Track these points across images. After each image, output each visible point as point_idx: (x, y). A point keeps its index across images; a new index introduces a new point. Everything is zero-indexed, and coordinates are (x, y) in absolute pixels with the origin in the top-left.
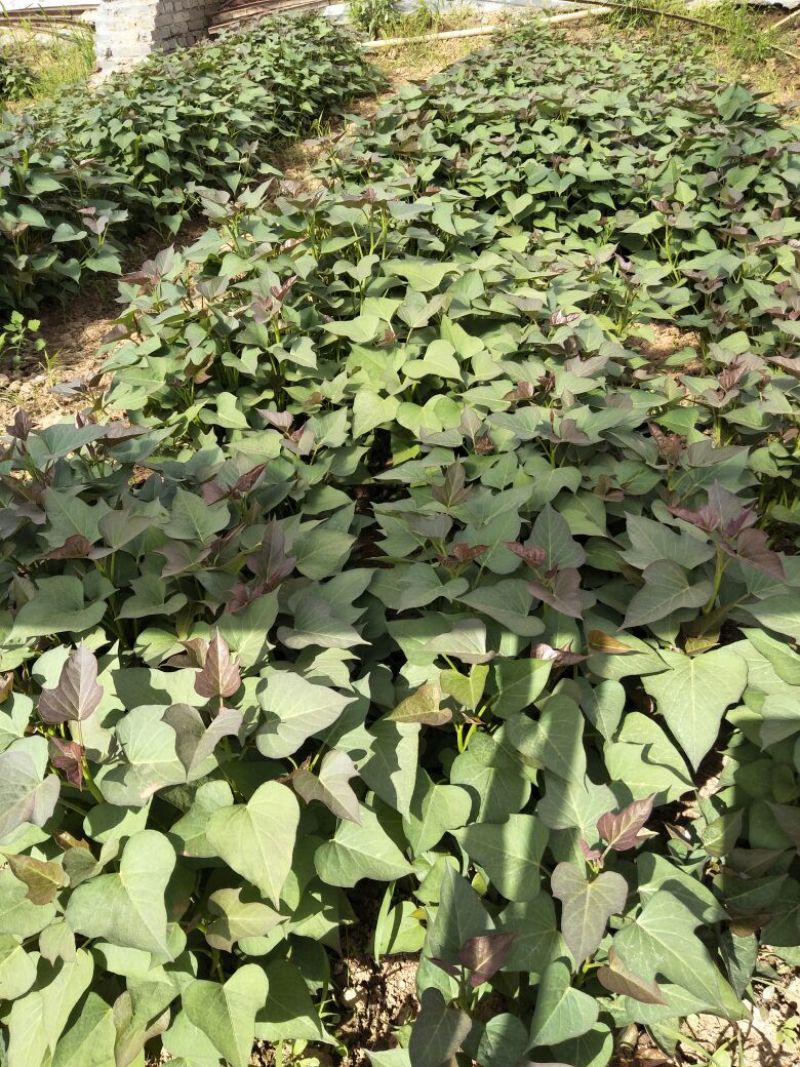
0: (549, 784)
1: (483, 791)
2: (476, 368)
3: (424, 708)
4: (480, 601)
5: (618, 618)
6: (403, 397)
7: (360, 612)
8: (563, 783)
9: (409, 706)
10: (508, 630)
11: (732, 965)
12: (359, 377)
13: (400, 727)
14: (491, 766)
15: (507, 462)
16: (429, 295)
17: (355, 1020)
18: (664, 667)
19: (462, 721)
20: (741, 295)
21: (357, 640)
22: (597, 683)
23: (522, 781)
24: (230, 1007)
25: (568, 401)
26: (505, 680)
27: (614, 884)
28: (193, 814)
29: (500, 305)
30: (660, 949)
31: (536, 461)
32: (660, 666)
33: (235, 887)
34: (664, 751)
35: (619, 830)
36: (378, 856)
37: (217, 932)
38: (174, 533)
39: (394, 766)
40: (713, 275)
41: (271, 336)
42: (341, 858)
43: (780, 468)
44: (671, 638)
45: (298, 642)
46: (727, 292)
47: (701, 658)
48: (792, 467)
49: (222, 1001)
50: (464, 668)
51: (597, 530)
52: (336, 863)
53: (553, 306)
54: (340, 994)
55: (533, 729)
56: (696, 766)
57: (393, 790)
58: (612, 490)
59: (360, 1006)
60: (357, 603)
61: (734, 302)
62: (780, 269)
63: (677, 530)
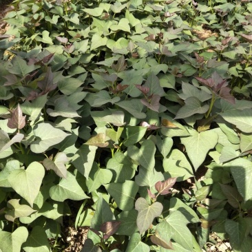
0: (140, 170)
1: (118, 171)
2: (137, 29)
3: (99, 141)
4: (124, 105)
5: (173, 116)
6: (109, 37)
7: (81, 106)
8: (146, 170)
9: (93, 140)
10: (133, 116)
11: (200, 237)
12: (95, 30)
13: (90, 147)
14: (122, 163)
15: (142, 61)
16: (123, 3)
17: (70, 247)
18: (188, 135)
19: (113, 147)
20: (233, 19)
21: (76, 115)
22: (163, 138)
23: (132, 169)
24: (13, 241)
25: (167, 41)
26: (130, 133)
27: (159, 207)
28: (4, 171)
29: (148, 8)
30: (173, 230)
31: (152, 61)
32: (187, 134)
33: (18, 199)
34: (185, 163)
35: (163, 188)
36: (74, 192)
37: (10, 215)
38: (12, 72)
39: (86, 161)
40: (224, 11)
41: (64, 12)
42: (60, 191)
43: (239, 74)
44: (192, 124)
45: (54, 114)
46: (229, 17)
47: (203, 133)
48: (243, 74)
49: (10, 239)
50: (116, 128)
51: (171, 86)
52: (58, 193)
53: (166, 11)
54: (65, 239)
55: (138, 151)
56: (196, 169)
57: (84, 169)
58: (178, 73)
59: (72, 243)
60: (79, 104)
61: (230, 21)
62: (248, 11)
63: (200, 89)
